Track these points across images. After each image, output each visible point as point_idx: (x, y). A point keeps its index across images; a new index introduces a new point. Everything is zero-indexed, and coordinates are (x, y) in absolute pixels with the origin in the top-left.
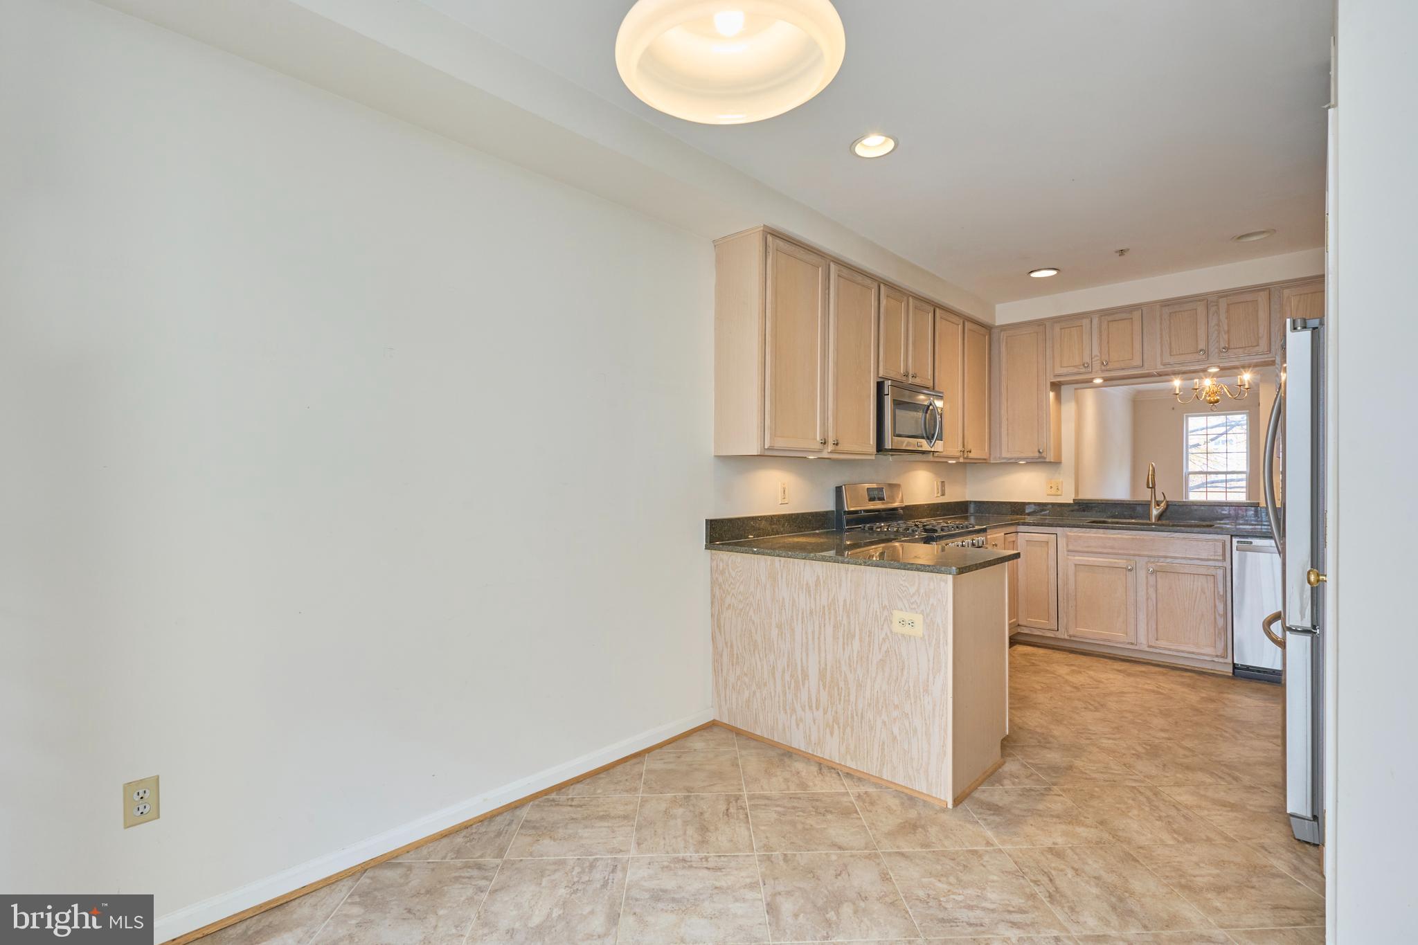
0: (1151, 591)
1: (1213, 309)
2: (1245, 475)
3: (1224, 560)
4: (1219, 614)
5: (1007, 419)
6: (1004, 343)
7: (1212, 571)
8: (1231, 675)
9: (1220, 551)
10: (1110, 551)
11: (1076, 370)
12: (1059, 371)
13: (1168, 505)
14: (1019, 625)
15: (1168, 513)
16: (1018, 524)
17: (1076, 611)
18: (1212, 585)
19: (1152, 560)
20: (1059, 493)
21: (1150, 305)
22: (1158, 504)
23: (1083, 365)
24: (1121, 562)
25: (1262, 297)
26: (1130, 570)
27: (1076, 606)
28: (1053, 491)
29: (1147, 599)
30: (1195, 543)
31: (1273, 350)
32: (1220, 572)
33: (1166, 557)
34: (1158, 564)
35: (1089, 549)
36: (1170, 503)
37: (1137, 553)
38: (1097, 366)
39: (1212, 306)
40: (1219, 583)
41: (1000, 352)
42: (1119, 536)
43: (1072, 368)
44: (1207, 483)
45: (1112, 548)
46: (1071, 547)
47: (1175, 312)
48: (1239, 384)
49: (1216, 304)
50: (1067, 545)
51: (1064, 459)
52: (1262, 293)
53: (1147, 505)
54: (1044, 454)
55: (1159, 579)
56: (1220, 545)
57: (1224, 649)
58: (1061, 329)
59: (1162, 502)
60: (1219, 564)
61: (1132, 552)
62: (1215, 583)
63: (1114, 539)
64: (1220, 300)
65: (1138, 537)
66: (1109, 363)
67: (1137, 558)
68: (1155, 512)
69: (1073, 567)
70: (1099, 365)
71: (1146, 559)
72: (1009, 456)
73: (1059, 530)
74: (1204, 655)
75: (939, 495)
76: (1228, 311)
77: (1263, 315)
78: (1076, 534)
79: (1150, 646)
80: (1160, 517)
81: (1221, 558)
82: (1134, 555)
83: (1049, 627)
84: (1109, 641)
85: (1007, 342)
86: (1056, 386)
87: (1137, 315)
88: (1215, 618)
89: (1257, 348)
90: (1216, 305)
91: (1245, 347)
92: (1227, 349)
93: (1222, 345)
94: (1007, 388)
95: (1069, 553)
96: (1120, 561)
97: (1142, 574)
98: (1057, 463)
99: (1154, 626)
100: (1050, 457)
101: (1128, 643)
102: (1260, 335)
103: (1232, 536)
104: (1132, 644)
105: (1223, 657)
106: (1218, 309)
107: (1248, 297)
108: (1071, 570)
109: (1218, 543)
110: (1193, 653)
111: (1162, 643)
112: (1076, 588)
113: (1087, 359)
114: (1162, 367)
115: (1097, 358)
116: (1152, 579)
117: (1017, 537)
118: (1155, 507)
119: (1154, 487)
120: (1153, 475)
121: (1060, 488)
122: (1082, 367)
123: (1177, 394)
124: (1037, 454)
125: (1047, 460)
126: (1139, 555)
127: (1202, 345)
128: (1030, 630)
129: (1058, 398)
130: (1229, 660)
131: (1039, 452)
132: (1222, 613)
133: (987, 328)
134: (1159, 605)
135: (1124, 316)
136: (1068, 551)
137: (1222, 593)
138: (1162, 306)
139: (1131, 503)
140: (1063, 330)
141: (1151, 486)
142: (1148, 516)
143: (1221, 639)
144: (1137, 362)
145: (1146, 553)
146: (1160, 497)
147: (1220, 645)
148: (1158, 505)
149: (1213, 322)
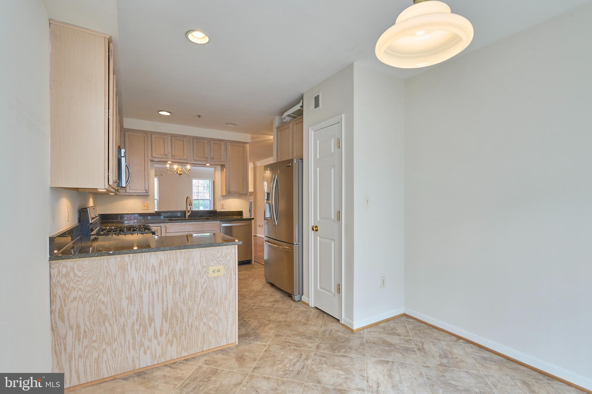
1: (209, 144)
20: (148, 208)
23: (165, 155)
28: (145, 208)
43: (160, 155)
66: (175, 156)
68: (188, 214)
70: (171, 156)
76: (213, 145)
80: (189, 216)
93: (212, 157)
106: (211, 144)
107: (219, 142)
114: (189, 160)
127: (206, 156)
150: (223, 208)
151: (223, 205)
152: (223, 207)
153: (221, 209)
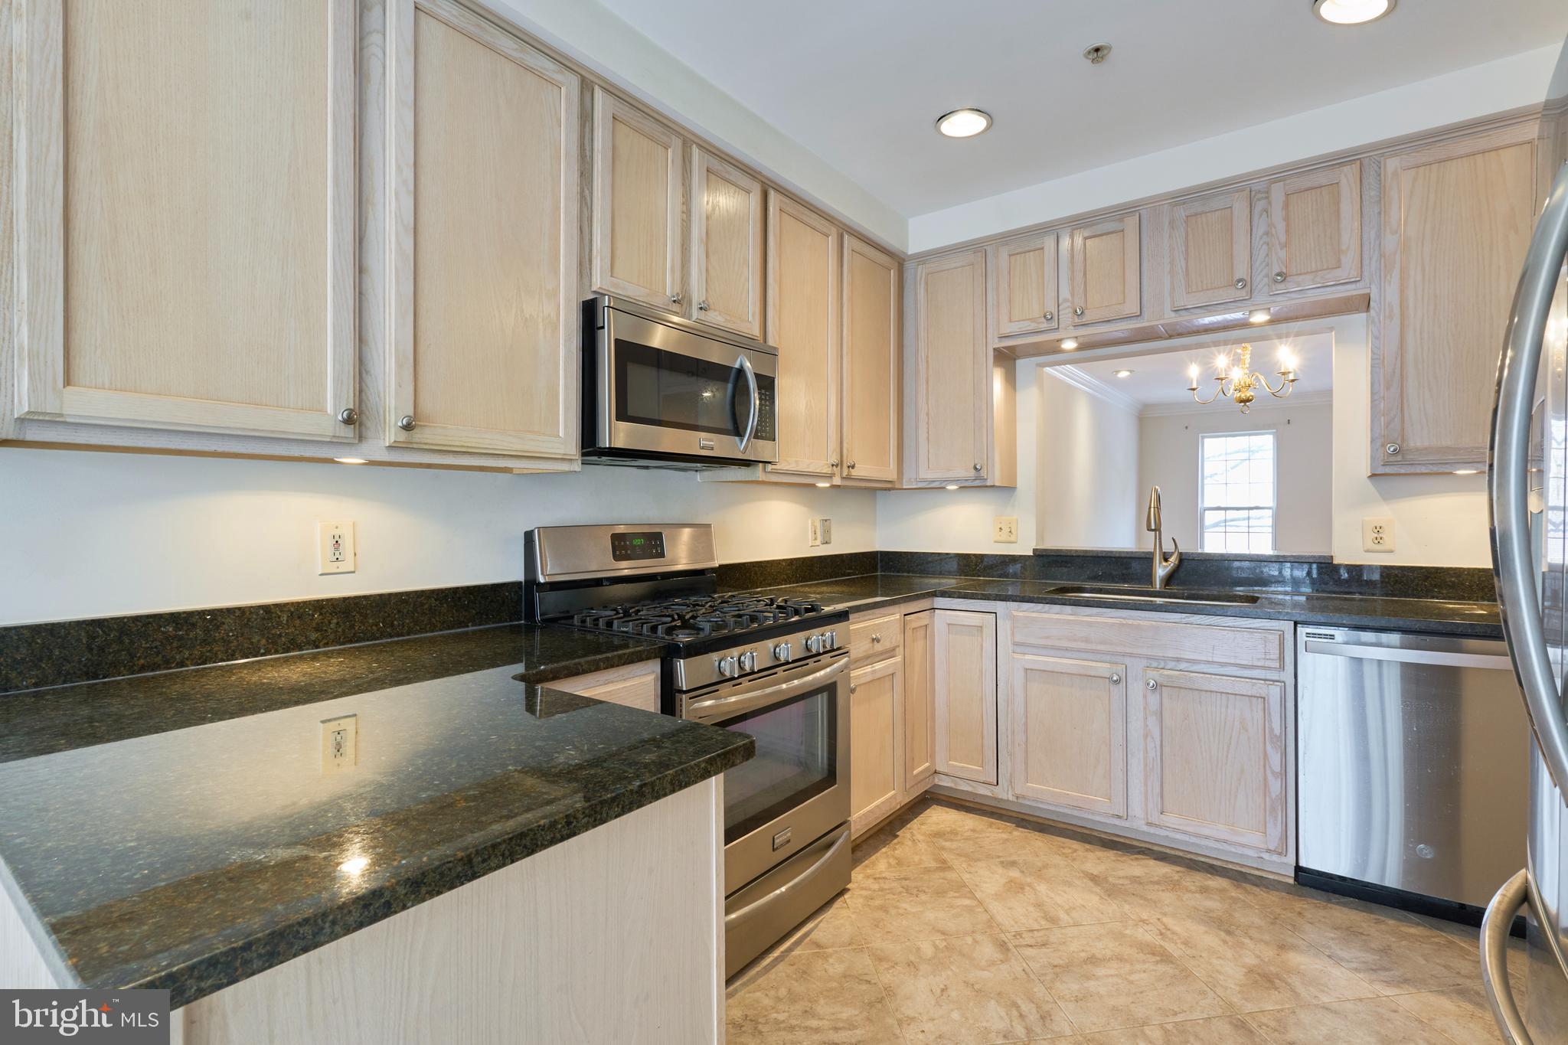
0: (1153, 722)
1: (1260, 206)
2: (1271, 511)
3: (1282, 667)
4: (1273, 772)
5: (928, 414)
6: (923, 286)
7: (1260, 689)
8: (1291, 881)
9: (1275, 653)
10: (1083, 646)
11: (1033, 326)
12: (1009, 328)
13: (1183, 559)
14: (935, 772)
15: (1181, 574)
16: (934, 594)
17: (1026, 752)
18: (1261, 713)
19: (1155, 664)
20: (1013, 538)
21: (1153, 203)
22: (1166, 558)
23: (1045, 317)
24: (1103, 668)
25: (1347, 177)
26: (1117, 682)
27: (1026, 743)
28: (1004, 536)
29: (1146, 736)
30: (1231, 635)
31: (1366, 274)
32: (1275, 692)
33: (1178, 660)
34: (1166, 672)
35: (1049, 642)
36: (1183, 557)
37: (1128, 650)
38: (1066, 316)
39: (1259, 200)
40: (1272, 713)
41: (916, 300)
42: (1099, 619)
43: (1027, 323)
44: (1225, 521)
45: (1087, 640)
46: (1018, 638)
47: (1196, 215)
48: (1283, 371)
49: (1264, 195)
50: (1013, 634)
51: (1020, 483)
52: (1346, 169)
53: (1147, 560)
54: (983, 473)
55: (1166, 701)
56: (1274, 638)
57: (1281, 839)
58: (1010, 256)
59: (1172, 553)
60: (1274, 676)
61: (1119, 649)
62: (1265, 710)
63: (1090, 624)
64: (1273, 185)
65: (1130, 622)
66: (1086, 311)
67: (1127, 660)
68: (1161, 571)
69: (1022, 673)
70: (1070, 315)
71: (1144, 662)
72: (930, 476)
73: (1000, 606)
74: (1243, 846)
75: (818, 542)
76: (1286, 205)
77: (1348, 207)
78: (1026, 614)
79: (1149, 824)
80: (1169, 580)
81: (1278, 665)
82: (1124, 655)
83: (982, 779)
84: (1080, 809)
85: (926, 283)
86: (1006, 358)
87: (1131, 223)
88: (1265, 779)
89: (1337, 273)
90: (1267, 198)
91: (1316, 271)
92: (1283, 276)
93: (1276, 270)
94: (927, 362)
95: (1018, 649)
96: (1099, 665)
97: (1136, 689)
98: (1008, 489)
99: (1157, 790)
100: (996, 478)
101: (1113, 816)
102: (1344, 247)
103: (1296, 624)
104: (1119, 817)
105: (1280, 854)
106: (1270, 203)
107: (1321, 178)
108: (1019, 679)
109: (1271, 637)
110: (1225, 842)
111: (1171, 820)
112: (1026, 711)
113: (1051, 307)
114: (1173, 314)
115: (1069, 304)
116: (1153, 700)
117: (932, 617)
118: (1160, 563)
119: (1158, 529)
120: (1158, 508)
121: (1013, 531)
122: (1043, 320)
123: (1194, 389)
124: (972, 473)
125: (989, 483)
126: (1131, 655)
127: (1241, 271)
128: (952, 781)
129: (1011, 380)
130: (1291, 860)
131: (975, 468)
132: (1277, 769)
133: (899, 261)
134: (1167, 750)
135: (1112, 226)
136: (1016, 644)
137: (1277, 731)
138: (1176, 204)
139: (1123, 555)
140: (1013, 258)
141: (1153, 527)
142: (1149, 577)
143: (1276, 819)
144: (1132, 308)
145: (1144, 651)
146: (1168, 547)
147: (1275, 832)
148: (1166, 560)
149: (1260, 229)
150: (1378, 547)
151: (1378, 529)
152: (1378, 540)
153: (1367, 551)
